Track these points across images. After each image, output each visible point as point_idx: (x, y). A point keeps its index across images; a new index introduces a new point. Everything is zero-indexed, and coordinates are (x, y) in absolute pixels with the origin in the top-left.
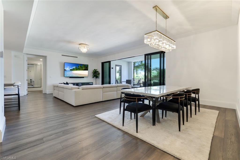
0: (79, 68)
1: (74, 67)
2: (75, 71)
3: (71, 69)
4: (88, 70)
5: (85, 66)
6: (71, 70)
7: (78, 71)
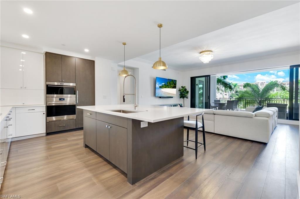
0: (168, 85)
1: (163, 84)
2: (165, 89)
3: (160, 85)
4: (176, 88)
5: (174, 82)
6: (160, 87)
7: (167, 89)
